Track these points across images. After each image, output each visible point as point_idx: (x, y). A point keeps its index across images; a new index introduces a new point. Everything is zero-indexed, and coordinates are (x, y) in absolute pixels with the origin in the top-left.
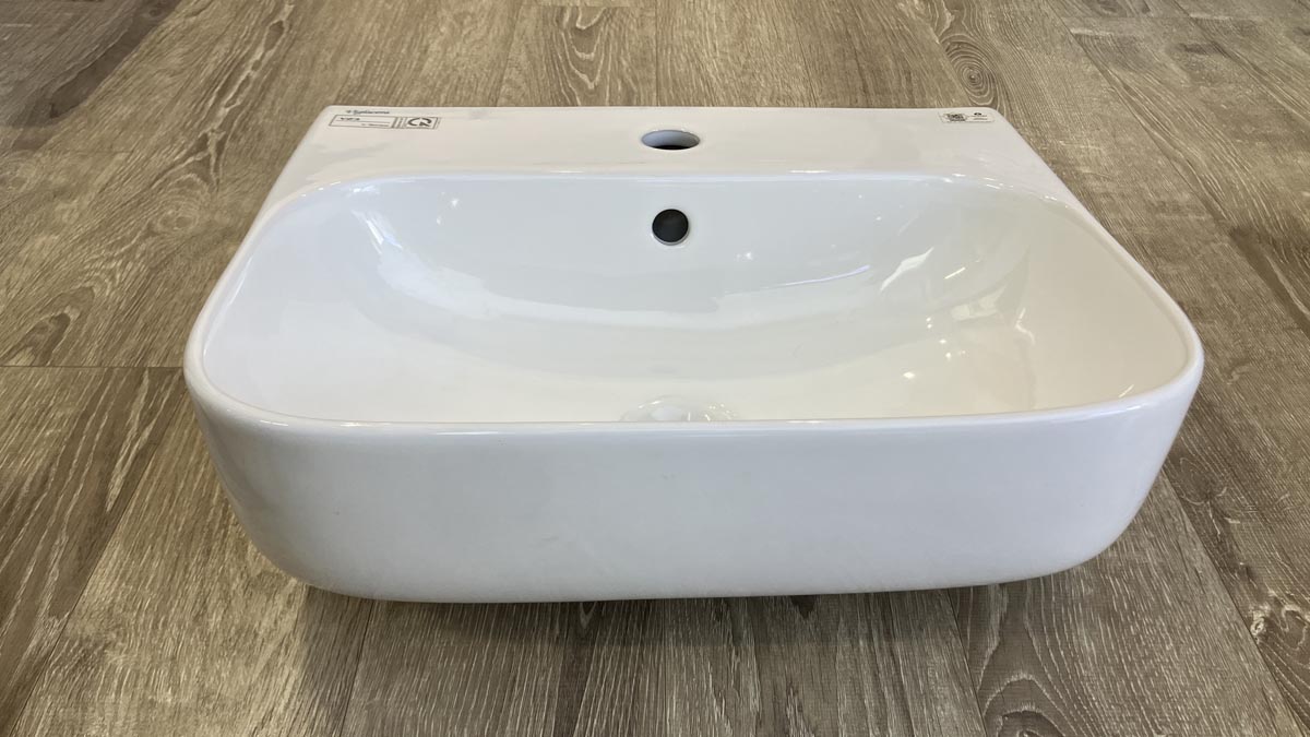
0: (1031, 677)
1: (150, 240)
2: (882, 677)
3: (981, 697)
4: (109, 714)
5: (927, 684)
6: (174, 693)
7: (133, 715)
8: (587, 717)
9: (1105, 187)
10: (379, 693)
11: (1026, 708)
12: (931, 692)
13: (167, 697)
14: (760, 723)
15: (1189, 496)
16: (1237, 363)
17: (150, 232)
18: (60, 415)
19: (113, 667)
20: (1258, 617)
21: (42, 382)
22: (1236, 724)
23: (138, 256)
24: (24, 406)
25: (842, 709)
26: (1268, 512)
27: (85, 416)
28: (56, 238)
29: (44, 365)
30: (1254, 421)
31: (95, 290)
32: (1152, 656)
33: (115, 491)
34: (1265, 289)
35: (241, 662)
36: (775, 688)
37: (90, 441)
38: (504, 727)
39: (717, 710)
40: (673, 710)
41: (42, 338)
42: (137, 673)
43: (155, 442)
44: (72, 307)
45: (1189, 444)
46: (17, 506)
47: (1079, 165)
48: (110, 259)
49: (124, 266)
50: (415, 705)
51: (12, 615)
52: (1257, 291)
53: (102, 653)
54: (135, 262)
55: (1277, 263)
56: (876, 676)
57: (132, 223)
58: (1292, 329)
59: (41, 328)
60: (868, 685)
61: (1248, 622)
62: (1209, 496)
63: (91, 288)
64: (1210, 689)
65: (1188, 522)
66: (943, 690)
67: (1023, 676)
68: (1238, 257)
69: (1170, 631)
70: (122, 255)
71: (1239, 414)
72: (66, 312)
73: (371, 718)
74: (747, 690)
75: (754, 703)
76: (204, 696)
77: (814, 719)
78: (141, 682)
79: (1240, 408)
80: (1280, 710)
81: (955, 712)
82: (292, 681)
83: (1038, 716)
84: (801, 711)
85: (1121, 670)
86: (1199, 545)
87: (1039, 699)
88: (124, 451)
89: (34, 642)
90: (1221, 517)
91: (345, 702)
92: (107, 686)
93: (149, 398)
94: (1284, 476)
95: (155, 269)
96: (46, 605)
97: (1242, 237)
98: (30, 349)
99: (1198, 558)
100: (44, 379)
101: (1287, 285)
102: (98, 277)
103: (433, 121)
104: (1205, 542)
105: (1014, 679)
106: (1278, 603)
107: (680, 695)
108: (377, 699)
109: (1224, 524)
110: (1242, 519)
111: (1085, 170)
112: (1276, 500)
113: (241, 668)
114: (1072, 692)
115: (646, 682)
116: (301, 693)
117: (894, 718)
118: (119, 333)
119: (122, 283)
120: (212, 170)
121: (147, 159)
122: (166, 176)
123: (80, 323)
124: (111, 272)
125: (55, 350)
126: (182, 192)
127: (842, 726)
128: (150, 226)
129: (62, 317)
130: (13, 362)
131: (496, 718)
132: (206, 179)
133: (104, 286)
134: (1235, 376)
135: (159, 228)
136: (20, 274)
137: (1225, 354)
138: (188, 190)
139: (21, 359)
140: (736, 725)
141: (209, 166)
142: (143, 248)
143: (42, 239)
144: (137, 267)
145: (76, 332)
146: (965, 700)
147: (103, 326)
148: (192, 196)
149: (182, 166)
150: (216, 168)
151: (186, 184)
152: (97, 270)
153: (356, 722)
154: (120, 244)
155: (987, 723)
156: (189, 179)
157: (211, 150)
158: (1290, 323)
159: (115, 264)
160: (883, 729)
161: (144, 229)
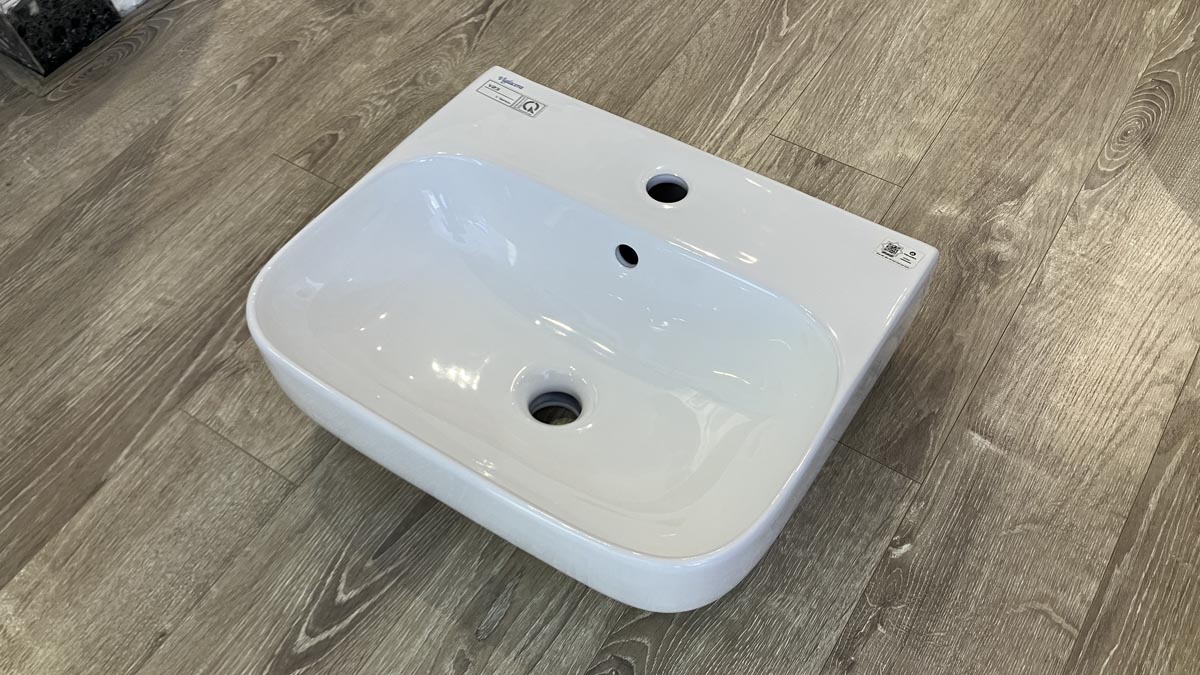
0: (649, 645)
1: (411, 88)
2: (571, 595)
3: (611, 638)
4: (230, 407)
5: (590, 614)
6: (259, 412)
7: (238, 414)
11: (629, 659)
12: (588, 619)
13: (254, 412)
14: (490, 582)
15: (871, 597)
16: (1034, 520)
17: (414, 82)
18: (299, 211)
19: (243, 384)
21: (303, 183)
23: (397, 100)
24: (287, 197)
25: (535, 600)
26: (914, 637)
28: (364, 66)
29: (308, 171)
30: (986, 572)
31: (362, 120)
34: (1141, 470)
36: (514, 567)
38: (377, 512)
39: (476, 562)
40: (455, 551)
41: (319, 148)
42: (250, 393)
44: (344, 130)
45: (917, 562)
46: (253, 265)
47: (1119, 272)
48: (382, 97)
49: (386, 105)
50: (347, 478)
51: (221, 331)
52: (1134, 467)
53: (243, 374)
54: (393, 105)
55: (1189, 450)
56: (568, 593)
57: (409, 68)
58: (1118, 514)
59: (321, 141)
60: (559, 595)
62: (885, 603)
63: (359, 118)
65: (850, 613)
66: (594, 622)
67: (645, 641)
69: (757, 670)
70: (389, 95)
71: (982, 560)
72: (339, 133)
73: (326, 473)
74: (499, 560)
75: (496, 570)
76: (269, 421)
77: (517, 596)
78: (251, 398)
79: (989, 556)
81: (589, 637)
83: (632, 668)
84: (515, 588)
86: (839, 631)
87: (640, 660)
89: (221, 352)
90: (879, 620)
91: (320, 459)
92: (236, 393)
94: (957, 621)
95: (399, 116)
96: (236, 333)
97: (1188, 409)
98: (309, 155)
99: (828, 639)
100: (305, 181)
101: (1167, 476)
102: (368, 110)
103: (541, 106)
104: (846, 631)
105: (639, 640)
107: (466, 544)
108: (334, 465)
109: (873, 627)
110: (889, 632)
111: (1120, 282)
112: (930, 632)
113: (291, 414)
114: (663, 666)
115: (454, 531)
116: (306, 444)
117: (556, 621)
118: (355, 162)
119: (377, 120)
120: (478, 35)
121: (447, 11)
122: (450, 31)
123: (341, 145)
124: (376, 108)
125: (320, 161)
126: (449, 51)
127: (528, 608)
128: (417, 75)
129: (335, 137)
130: (296, 162)
131: (377, 506)
132: (470, 43)
133: (367, 120)
134: (1018, 529)
135: (420, 79)
136: (332, 90)
137: (1033, 508)
138: (454, 49)
139: (301, 162)
140: (478, 577)
141: (478, 29)
142: (403, 94)
143: (357, 65)
144: (392, 110)
145: (336, 151)
146: (601, 634)
147: (351, 152)
148: (454, 56)
149: (463, 24)
150: (482, 33)
151: (458, 43)
152: (370, 103)
153: (319, 472)
154: (394, 85)
155: (601, 653)
156: (461, 38)
157: (488, 14)
158: (1125, 509)
159: (382, 102)
160: (546, 623)
161: (412, 76)
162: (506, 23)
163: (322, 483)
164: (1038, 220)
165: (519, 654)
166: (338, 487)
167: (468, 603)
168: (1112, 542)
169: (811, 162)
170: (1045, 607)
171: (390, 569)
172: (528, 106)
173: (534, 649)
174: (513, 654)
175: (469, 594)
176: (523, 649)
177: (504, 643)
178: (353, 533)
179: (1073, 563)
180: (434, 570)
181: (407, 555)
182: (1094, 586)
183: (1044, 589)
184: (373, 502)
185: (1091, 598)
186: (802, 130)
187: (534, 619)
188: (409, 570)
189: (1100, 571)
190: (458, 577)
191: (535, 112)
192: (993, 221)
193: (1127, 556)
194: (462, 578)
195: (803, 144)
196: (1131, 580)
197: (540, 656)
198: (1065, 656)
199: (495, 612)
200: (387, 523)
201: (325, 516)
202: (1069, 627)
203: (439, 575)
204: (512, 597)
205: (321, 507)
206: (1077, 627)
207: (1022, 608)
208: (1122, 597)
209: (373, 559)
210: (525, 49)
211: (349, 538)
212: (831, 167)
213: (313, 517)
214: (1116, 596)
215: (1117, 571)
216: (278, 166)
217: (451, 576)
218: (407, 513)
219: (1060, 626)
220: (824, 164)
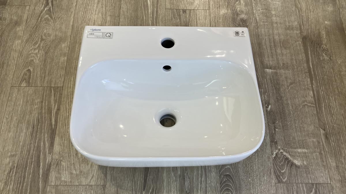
0: (230, 167)
1: (43, 42)
3: (220, 171)
4: (65, 175)
6: (75, 171)
7: (69, 175)
8: (149, 175)
9: (276, 20)
10: (112, 171)
11: (227, 173)
12: (211, 170)
13: (74, 172)
14: (180, 177)
15: (270, 123)
16: (291, 84)
17: (42, 40)
18: (37, 101)
19: (63, 165)
20: (275, 153)
21: (30, 91)
22: (264, 176)
23: (41, 48)
24: (28, 99)
25: (195, 174)
26: (285, 127)
27: (42, 102)
28: (20, 41)
29: (29, 86)
30: (289, 102)
31: (34, 61)
32: (253, 162)
33: (53, 123)
34: (305, 59)
35: (86, 164)
37: (45, 108)
38: (135, 178)
39: (172, 174)
40: (165, 175)
41: (27, 77)
42: (68, 167)
43: (58, 109)
44: (30, 67)
45: (274, 109)
46: (35, 127)
47: (272, 10)
48: (35, 49)
49: (39, 52)
50: (119, 174)
51: (42, 154)
52: (303, 59)
53: (60, 163)
54: (41, 50)
55: (310, 49)
57: (37, 35)
58: (306, 73)
59: (25, 74)
61: (272, 154)
62: (274, 123)
63: (33, 60)
64: (261, 169)
65: (268, 130)
66: (213, 170)
67: (228, 167)
68: (302, 47)
69: (257, 157)
70: (37, 47)
71: (287, 100)
72: (29, 68)
73: (111, 176)
74: (178, 170)
75: (179, 173)
76: (81, 172)
77: (190, 176)
78: (69, 169)
79: (288, 98)
80: (272, 173)
81: (215, 175)
82: (96, 169)
83: (229, 175)
84: (187, 174)
85: (246, 166)
86: (269, 136)
87: (230, 172)
88: (53, 112)
89: (47, 160)
90: (275, 128)
91: (106, 173)
92: (63, 170)
93: (54, 96)
94: (291, 118)
95: (46, 53)
96: (47, 152)
97: (305, 39)
98: (25, 81)
99: (267, 139)
100: (31, 90)
101: (310, 58)
102: (34, 56)
104: (270, 135)
105: (226, 167)
106: (279, 150)
107: (166, 171)
108: (112, 172)
109: (275, 130)
110: (279, 129)
111: (273, 13)
112: (287, 124)
113: (86, 166)
114: (236, 170)
116: (98, 171)
117: (204, 176)
118: (43, 75)
119: (40, 58)
120: (52, 13)
121: (35, 9)
122: (41, 16)
123: (34, 72)
124: (36, 54)
125: (31, 81)
126: (46, 23)
127: (194, 177)
128: (42, 36)
129: (29, 70)
130: (22, 85)
131: (133, 176)
132: (51, 18)
133: (36, 59)
134: (289, 88)
135: (44, 37)
136: (15, 55)
137: (289, 81)
138: (48, 22)
139: (24, 84)
140: (176, 177)
141: (51, 12)
142: (42, 45)
143: (17, 42)
144: (42, 52)
145: (34, 75)
146: (217, 172)
147: (39, 73)
148: (49, 24)
149: (44, 12)
150: (53, 12)
151: (47, 19)
152: (33, 53)
153: (109, 177)
154: (36, 43)
155: (220, 177)
156: (47, 17)
157: (50, 4)
158: (307, 71)
159: (37, 51)
160: (202, 178)
161: (40, 37)
162: (59, 6)
163: (112, 180)
164: (246, 5)
165: (201, 190)
166: (118, 178)
167: (178, 186)
168: (309, 80)
169: (181, 13)
170: (305, 103)
171: (151, 191)
172: (107, 35)
173: (203, 186)
174: (199, 191)
175: (177, 184)
176: (201, 188)
177: (195, 190)
178: (132, 188)
179: (305, 89)
180: (163, 183)
181: (152, 183)
182: (311, 92)
183: (303, 99)
184: (132, 176)
185: (312, 96)
186: (173, 4)
187: (198, 179)
188: (156, 188)
189: (310, 88)
190: (170, 181)
192: (236, 10)
193: (314, 81)
194: (172, 180)
195: (176, 8)
196: (317, 87)
197: (206, 187)
198: (315, 112)
199: (187, 184)
200: (140, 179)
201: (121, 188)
202: (312, 105)
203: (165, 184)
204: (188, 177)
205: (118, 187)
206: (314, 104)
207: (301, 107)
208: (318, 92)
209: (144, 191)
210: (72, 12)
211: (133, 190)
212: (188, 12)
213: (117, 190)
214: (317, 92)
215: (314, 86)
216: (16, 90)
217: (168, 182)
218: (144, 173)
219: (310, 106)
220: (185, 12)
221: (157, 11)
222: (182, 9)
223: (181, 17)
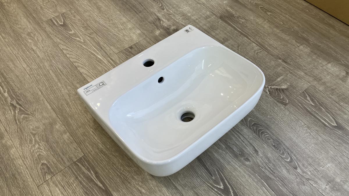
1: (37, 136)
2: (234, 131)
3: (247, 126)
5: (240, 128)
8: (206, 164)
9: (195, 18)
10: (178, 182)
11: (253, 123)
14: (227, 148)
16: (238, 47)
17: (34, 135)
18: (72, 181)
20: (267, 91)
21: (59, 178)
22: (275, 109)
23: (39, 141)
24: (63, 185)
25: (234, 139)
27: (77, 178)
28: (14, 149)
29: (54, 175)
31: (41, 154)
32: (261, 106)
33: (101, 185)
34: (232, 29)
35: (155, 193)
36: (224, 142)
37: (84, 181)
38: (198, 173)
39: (220, 151)
40: (216, 155)
41: (46, 170)
43: (96, 173)
44: (42, 160)
47: (187, 14)
48: (34, 146)
49: (39, 145)
50: (184, 180)
52: (231, 29)
55: (230, 21)
56: (234, 132)
57: (26, 135)
58: (240, 35)
59: (42, 169)
60: (234, 134)
61: (267, 93)
63: (40, 154)
64: (269, 106)
66: (243, 128)
67: (249, 119)
68: (224, 23)
70: (35, 143)
72: (42, 162)
75: (224, 146)
80: (277, 103)
81: (246, 130)
82: (165, 190)
83: (255, 123)
84: (230, 143)
85: (258, 110)
87: (254, 121)
88: (93, 178)
91: (175, 187)
93: (84, 166)
95: (47, 141)
97: (221, 18)
98: (47, 174)
100: (59, 177)
101: (234, 26)
102: (38, 151)
105: (249, 120)
106: (268, 87)
107: (214, 152)
108: (179, 183)
111: (189, 15)
113: (156, 194)
114: (256, 117)
115: (210, 154)
116: (168, 190)
117: (240, 136)
118: (60, 159)
119: (45, 149)
120: (26, 111)
121: (6, 118)
122: (17, 119)
123: (49, 162)
124: (38, 148)
125: (52, 171)
126: (27, 121)
127: (236, 141)
128: (31, 133)
129: (43, 164)
130: (47, 179)
131: (196, 173)
132: (28, 114)
133: (42, 152)
134: (240, 50)
135: (34, 132)
136: (20, 162)
137: (236, 46)
138: (27, 119)
139: (48, 177)
140: (224, 151)
141: (23, 111)
142: (37, 139)
143: (12, 151)
144: (42, 144)
145: (51, 165)
146: (246, 127)
147: (54, 160)
148: (30, 120)
149: (17, 114)
150: (26, 110)
151: (24, 119)
152: (35, 150)
153: (180, 188)
154: (31, 141)
155: (250, 128)
156: (23, 117)
157: (18, 106)
158: (240, 34)
159: (37, 146)
160: (241, 138)
161: (31, 134)
162: (26, 102)
163: (184, 187)
164: (168, 20)
165: (247, 146)
166: (187, 183)
167: (231, 155)
168: (246, 38)
169: (130, 50)
170: (257, 52)
171: (217, 172)
173: (246, 142)
174: (247, 147)
175: (229, 154)
176: (246, 145)
177: (244, 149)
178: (203, 181)
179: (248, 45)
180: (219, 161)
181: (213, 167)
182: (254, 44)
183: (253, 51)
184: (194, 173)
185: (256, 45)
186: (118, 48)
187: (239, 141)
188: (218, 168)
189: (251, 42)
190: (223, 156)
191: (104, 84)
192: (165, 27)
193: (249, 37)
194: (224, 155)
195: (124, 49)
196: (254, 39)
197: (249, 142)
198: (266, 53)
199: (235, 149)
200: (203, 171)
201: (195, 188)
202: (261, 50)
203: (222, 160)
204: (232, 144)
205: (192, 188)
206: (261, 49)
207: (256, 55)
208: (257, 41)
209: (212, 176)
210: (43, 100)
211: (204, 182)
212: (134, 47)
213: (194, 191)
214: (256, 42)
215: (252, 40)
216: (45, 186)
217: (223, 158)
218: (201, 165)
219: (261, 51)
220: (132, 48)
221: (111, 59)
222: (128, 47)
223: (133, 52)
